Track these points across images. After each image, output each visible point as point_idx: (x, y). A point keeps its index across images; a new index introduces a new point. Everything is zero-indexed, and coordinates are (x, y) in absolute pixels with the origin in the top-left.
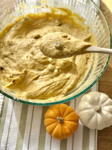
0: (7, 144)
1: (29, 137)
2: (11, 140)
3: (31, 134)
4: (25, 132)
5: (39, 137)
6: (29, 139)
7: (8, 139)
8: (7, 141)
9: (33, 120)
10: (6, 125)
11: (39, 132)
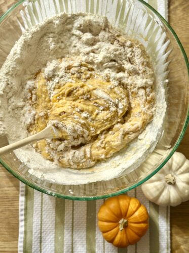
1: (71, 220)
2: (47, 227)
3: (74, 216)
4: (65, 214)
5: (87, 219)
6: (73, 224)
7: (41, 226)
8: (41, 230)
10: (36, 206)
11: (86, 212)
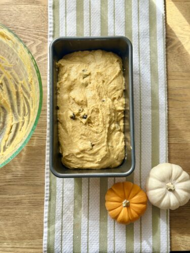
0: (62, 233)
1: (87, 222)
2: (67, 227)
5: (100, 221)
6: (88, 225)
7: (62, 226)
8: (62, 230)
9: (90, 201)
10: (58, 209)
11: (99, 215)
